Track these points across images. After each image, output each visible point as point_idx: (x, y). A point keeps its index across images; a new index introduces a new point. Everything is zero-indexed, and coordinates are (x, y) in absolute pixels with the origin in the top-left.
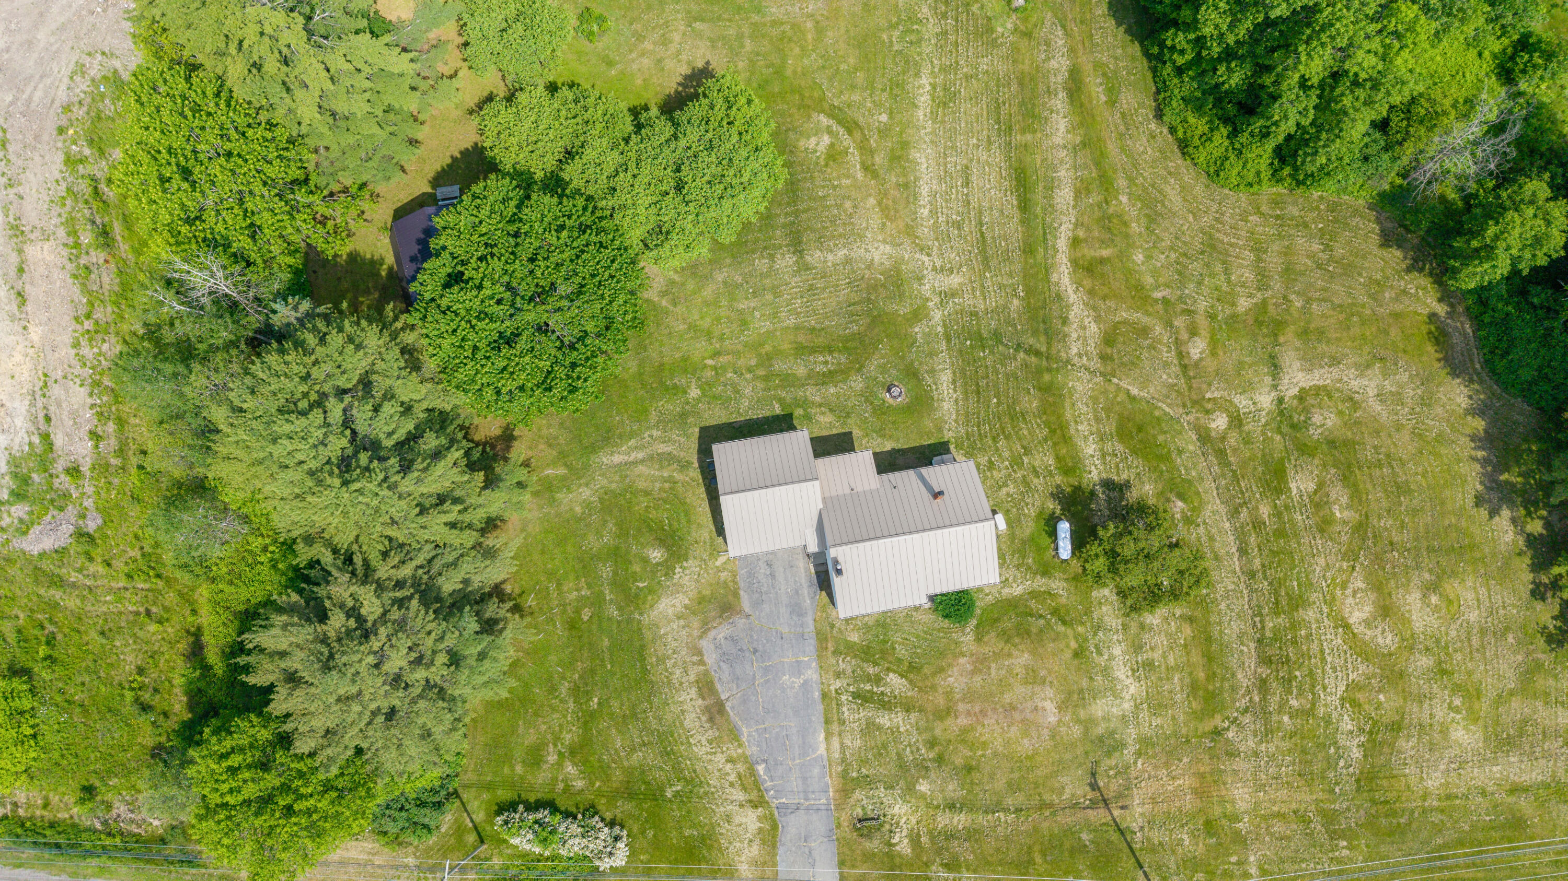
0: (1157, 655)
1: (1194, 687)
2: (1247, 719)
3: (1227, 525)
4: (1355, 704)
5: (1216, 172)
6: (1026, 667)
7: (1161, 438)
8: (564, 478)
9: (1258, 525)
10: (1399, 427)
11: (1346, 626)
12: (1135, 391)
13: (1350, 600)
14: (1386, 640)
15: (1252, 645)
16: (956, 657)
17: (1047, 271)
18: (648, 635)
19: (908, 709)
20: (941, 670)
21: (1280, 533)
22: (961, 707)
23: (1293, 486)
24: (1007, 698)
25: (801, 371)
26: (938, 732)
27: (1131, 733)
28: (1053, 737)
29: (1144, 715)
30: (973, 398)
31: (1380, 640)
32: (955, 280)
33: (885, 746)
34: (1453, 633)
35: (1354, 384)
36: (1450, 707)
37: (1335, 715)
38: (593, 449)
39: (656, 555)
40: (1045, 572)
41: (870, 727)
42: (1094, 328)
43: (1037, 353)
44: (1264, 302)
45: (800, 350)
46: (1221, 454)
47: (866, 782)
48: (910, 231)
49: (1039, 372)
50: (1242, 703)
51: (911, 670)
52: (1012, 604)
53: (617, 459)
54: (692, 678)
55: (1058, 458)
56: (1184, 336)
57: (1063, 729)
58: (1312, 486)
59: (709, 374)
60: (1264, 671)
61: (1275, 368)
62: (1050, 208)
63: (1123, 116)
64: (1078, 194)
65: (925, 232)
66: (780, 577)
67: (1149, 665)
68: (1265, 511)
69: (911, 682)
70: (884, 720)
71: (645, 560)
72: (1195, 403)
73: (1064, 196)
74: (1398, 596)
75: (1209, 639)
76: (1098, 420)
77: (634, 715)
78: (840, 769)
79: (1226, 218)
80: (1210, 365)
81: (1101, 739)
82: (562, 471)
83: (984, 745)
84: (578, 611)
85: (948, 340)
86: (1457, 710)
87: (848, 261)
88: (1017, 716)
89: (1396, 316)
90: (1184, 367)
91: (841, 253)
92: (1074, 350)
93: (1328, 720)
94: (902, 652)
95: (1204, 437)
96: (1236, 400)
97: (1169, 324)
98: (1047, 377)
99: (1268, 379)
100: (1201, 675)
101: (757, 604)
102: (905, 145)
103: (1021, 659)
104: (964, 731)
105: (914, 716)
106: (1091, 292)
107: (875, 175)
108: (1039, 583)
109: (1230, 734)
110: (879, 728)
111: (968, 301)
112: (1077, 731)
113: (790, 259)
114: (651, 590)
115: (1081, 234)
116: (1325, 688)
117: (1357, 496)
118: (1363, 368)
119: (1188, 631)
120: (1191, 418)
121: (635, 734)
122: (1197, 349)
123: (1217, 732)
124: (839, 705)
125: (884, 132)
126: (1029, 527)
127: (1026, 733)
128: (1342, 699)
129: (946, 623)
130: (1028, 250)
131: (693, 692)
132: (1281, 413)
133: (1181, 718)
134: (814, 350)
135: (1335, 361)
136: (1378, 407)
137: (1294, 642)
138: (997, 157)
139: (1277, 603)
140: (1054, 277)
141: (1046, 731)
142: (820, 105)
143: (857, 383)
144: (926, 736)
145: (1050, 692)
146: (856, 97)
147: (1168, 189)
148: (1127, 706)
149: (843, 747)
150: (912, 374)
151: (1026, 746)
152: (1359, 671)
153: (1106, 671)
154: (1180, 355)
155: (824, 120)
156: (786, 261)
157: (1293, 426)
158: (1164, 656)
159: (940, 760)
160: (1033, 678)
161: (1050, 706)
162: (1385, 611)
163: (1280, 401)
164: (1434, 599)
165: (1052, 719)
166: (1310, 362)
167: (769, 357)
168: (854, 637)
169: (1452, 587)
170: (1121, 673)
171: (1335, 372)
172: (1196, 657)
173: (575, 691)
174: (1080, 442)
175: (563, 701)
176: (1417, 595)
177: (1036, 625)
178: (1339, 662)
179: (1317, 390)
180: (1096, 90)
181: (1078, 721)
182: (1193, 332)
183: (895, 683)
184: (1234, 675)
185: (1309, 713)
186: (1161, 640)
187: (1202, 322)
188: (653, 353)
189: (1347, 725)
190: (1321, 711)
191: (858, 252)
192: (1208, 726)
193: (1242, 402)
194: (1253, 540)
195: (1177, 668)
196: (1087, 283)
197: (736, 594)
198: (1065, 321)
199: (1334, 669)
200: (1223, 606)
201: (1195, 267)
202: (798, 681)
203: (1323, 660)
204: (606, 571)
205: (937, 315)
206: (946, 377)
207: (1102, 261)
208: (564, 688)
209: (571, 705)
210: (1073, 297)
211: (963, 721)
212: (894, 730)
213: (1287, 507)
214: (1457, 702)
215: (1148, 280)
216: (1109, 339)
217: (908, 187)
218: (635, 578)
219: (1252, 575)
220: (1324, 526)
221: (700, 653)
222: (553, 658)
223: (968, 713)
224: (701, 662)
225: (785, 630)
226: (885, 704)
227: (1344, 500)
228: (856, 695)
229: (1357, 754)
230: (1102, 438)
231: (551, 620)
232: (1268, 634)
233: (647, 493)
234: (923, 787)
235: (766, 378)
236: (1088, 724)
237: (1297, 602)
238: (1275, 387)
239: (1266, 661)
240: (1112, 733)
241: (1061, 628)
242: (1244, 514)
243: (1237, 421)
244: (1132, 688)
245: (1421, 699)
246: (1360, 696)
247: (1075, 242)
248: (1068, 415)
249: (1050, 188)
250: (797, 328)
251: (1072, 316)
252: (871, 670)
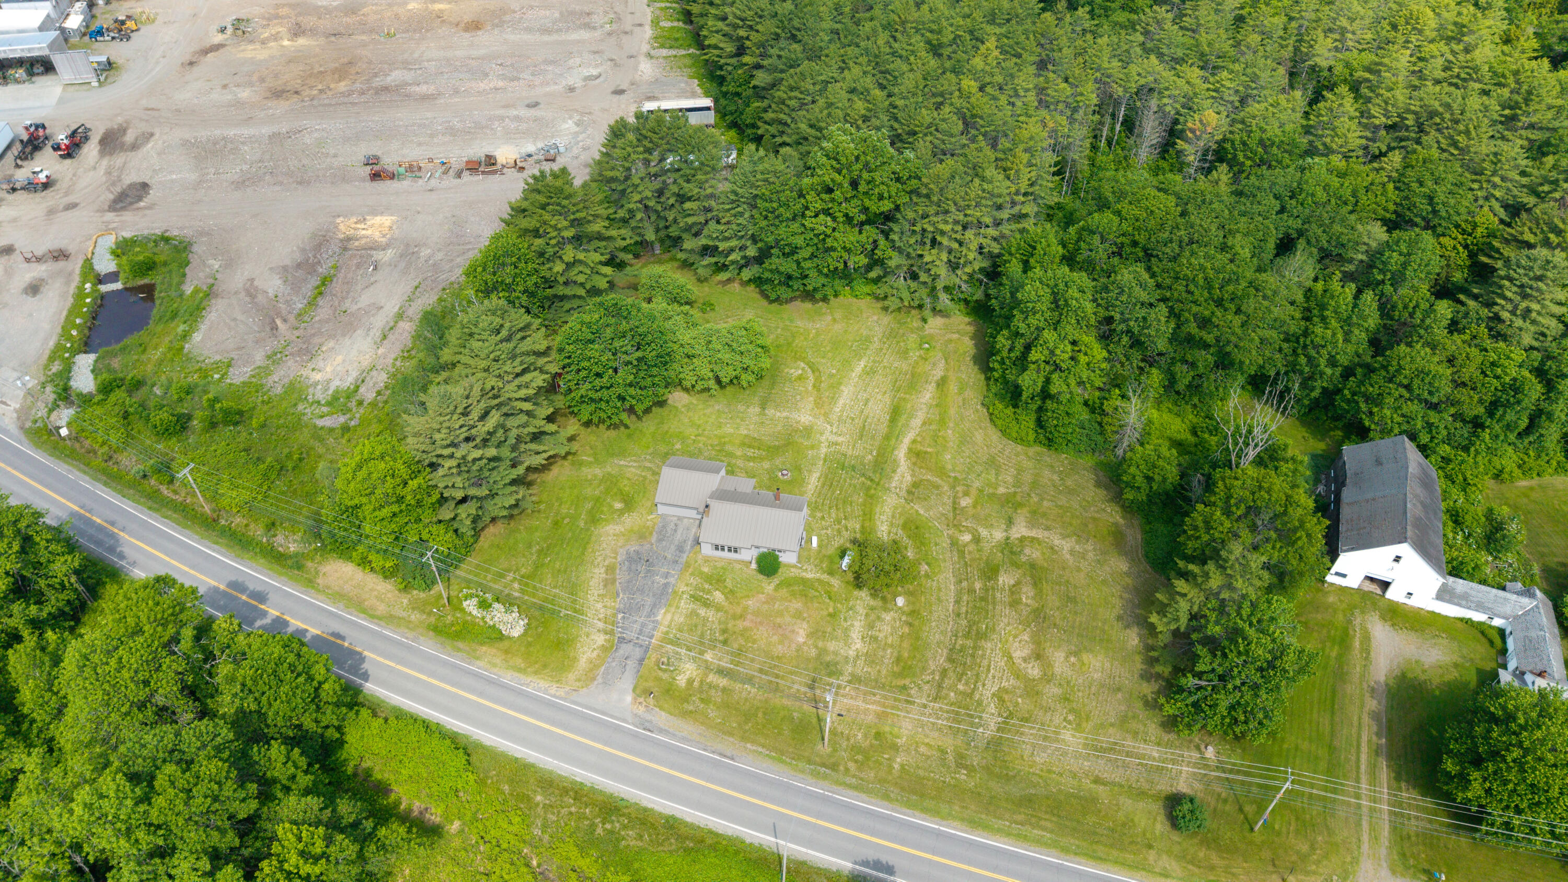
0: (881, 635)
1: (898, 660)
2: (926, 687)
3: (952, 587)
4: (1002, 700)
5: (1004, 432)
6: (797, 609)
7: (927, 535)
8: (591, 463)
9: (971, 591)
10: (1079, 570)
11: (1011, 658)
12: (922, 512)
13: (1017, 644)
14: (1034, 671)
15: (945, 651)
16: (758, 593)
17: (894, 449)
18: (593, 539)
19: (719, 608)
20: (748, 596)
21: (982, 599)
22: (749, 617)
23: (1001, 580)
24: (778, 620)
25: (739, 453)
26: (730, 626)
27: (849, 669)
28: (797, 651)
29: (860, 662)
30: (826, 487)
31: (1030, 671)
32: (840, 439)
33: (696, 626)
34: (1081, 681)
35: (1057, 542)
36: (1065, 720)
37: (985, 702)
38: (612, 455)
39: (618, 505)
40: (831, 573)
41: (694, 613)
42: (909, 478)
43: (872, 480)
44: (1015, 493)
45: (743, 444)
46: (961, 553)
47: (675, 642)
48: (826, 415)
49: (868, 489)
50: (929, 678)
51: (730, 594)
52: (804, 581)
53: (622, 463)
54: (606, 563)
55: (863, 527)
56: (960, 494)
57: (805, 648)
58: (1012, 582)
59: (690, 441)
60: (947, 665)
61: (1010, 522)
62: (906, 425)
63: (964, 400)
64: (924, 424)
65: (834, 417)
66: (679, 532)
67: (875, 639)
68: (978, 585)
69: (727, 598)
70: (702, 612)
71: (611, 507)
72: (955, 526)
73: (917, 422)
74: (1049, 651)
75: (918, 638)
76: (893, 517)
77: (565, 571)
78: (665, 630)
79: (1006, 453)
80: (971, 511)
81: (828, 665)
82: (591, 459)
83: (754, 642)
84: (563, 519)
85: (825, 461)
86: (1070, 723)
87: (787, 418)
88: (780, 631)
89: (1094, 519)
90: (955, 509)
91: (785, 414)
92: (894, 485)
93: (979, 703)
94: (729, 583)
95: (954, 543)
96: (980, 530)
97: (953, 487)
98: (872, 491)
99: (1004, 526)
100: (906, 655)
101: (660, 540)
102: (840, 384)
103: (797, 605)
104: (746, 629)
105: (719, 614)
106: (915, 464)
107: (818, 390)
108: (825, 577)
109: (913, 692)
110: (698, 615)
111: (843, 449)
112: (813, 652)
113: (757, 410)
114: (606, 520)
115: (919, 439)
116: (984, 685)
117: (1039, 594)
118: (1064, 537)
119: (906, 630)
120: (950, 532)
121: (560, 580)
122: (965, 502)
123: (904, 687)
124: (681, 598)
125: (831, 376)
126: (831, 550)
127: (781, 642)
128: (994, 695)
129: (761, 577)
130: (887, 437)
131: (603, 570)
132: (1007, 544)
133: (884, 672)
134: (749, 447)
135: (1047, 528)
136: (1068, 556)
137: (973, 656)
138: (887, 399)
139: (969, 632)
140: (896, 452)
141: (794, 646)
142: (803, 359)
143: (766, 465)
144: (722, 626)
145: (805, 625)
146: (824, 361)
147: (976, 433)
148: (852, 653)
149: (672, 620)
150: (799, 469)
151: (779, 650)
152: (1009, 682)
153: (846, 631)
154: (954, 503)
155: (802, 365)
156: (755, 410)
157: (1012, 552)
158: (886, 637)
159: (725, 642)
160: (798, 615)
161: (801, 632)
162: (1038, 656)
163: (1008, 538)
164: (1072, 659)
165: (801, 640)
166: (1032, 524)
167: (724, 443)
168: (706, 570)
169: (1085, 657)
170: (855, 635)
171: (1046, 534)
172: (905, 645)
173: (540, 552)
174: (878, 523)
175: (532, 554)
176: (1063, 655)
177: (813, 593)
178: (998, 675)
179: (1033, 539)
180: (953, 387)
181: (816, 647)
182: (966, 494)
183: (718, 596)
184: (927, 661)
185: (971, 695)
186: (887, 629)
187: (974, 492)
188: (666, 427)
189: (992, 709)
190: (977, 697)
191: (795, 416)
192: (901, 682)
193: (984, 532)
194: (965, 598)
195: (892, 646)
196: (914, 460)
197: (651, 534)
198: (894, 471)
199: (994, 677)
200: (934, 624)
201: (979, 468)
202: (663, 581)
203: (988, 670)
204: (588, 506)
205: (824, 450)
206: (816, 475)
207: (926, 453)
208: (534, 550)
209: (534, 557)
210: (902, 462)
211: (747, 624)
212: (705, 619)
213: (993, 589)
214: (1071, 717)
215: (949, 467)
216: (916, 485)
217: (833, 399)
218: (602, 512)
219: (958, 615)
220: (1015, 603)
221: (617, 553)
222: (537, 534)
223: (752, 621)
224: (615, 558)
225: (669, 556)
226: (706, 604)
227: (1031, 594)
228: (692, 596)
229: (993, 726)
230: (892, 525)
231: (547, 518)
232: (958, 647)
233: (629, 479)
234: (708, 656)
235: (720, 451)
236: (822, 652)
237: (982, 636)
238: (1006, 531)
239: (950, 660)
240: (837, 663)
241: (827, 600)
242: (965, 584)
243: (977, 540)
244: (858, 645)
245: (1048, 709)
246: (1006, 697)
247: (914, 441)
248: (878, 509)
249: (911, 416)
250: (746, 436)
251: (899, 470)
252: (707, 586)
